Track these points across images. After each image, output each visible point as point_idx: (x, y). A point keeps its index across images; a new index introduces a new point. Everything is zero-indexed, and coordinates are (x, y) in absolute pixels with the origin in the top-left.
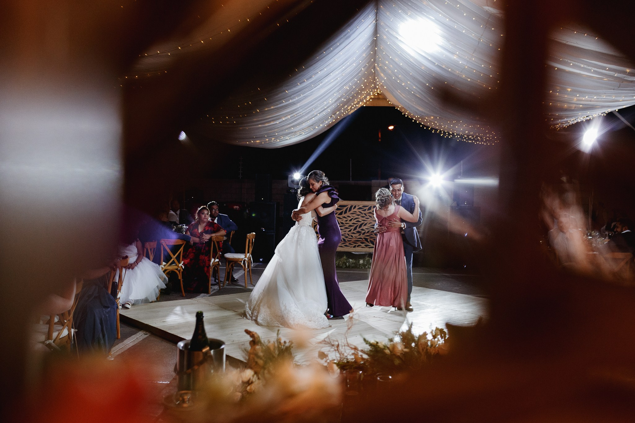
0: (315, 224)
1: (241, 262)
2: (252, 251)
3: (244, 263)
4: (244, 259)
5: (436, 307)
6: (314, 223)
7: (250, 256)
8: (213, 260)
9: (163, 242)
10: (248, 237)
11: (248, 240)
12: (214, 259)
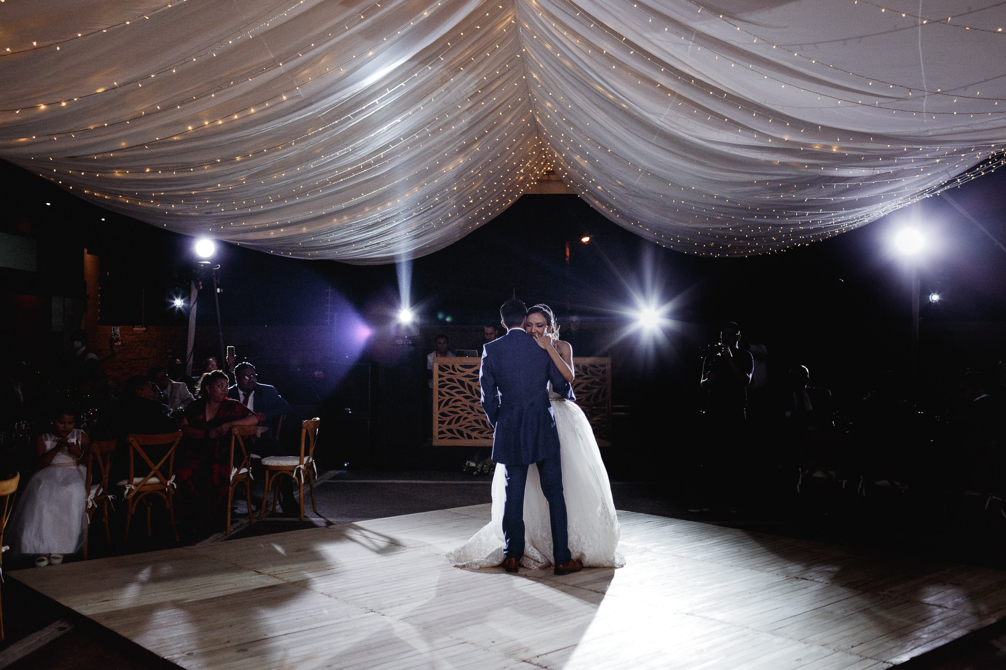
0: (440, 400)
1: (293, 472)
2: (314, 451)
3: (298, 475)
4: (298, 467)
5: (646, 550)
6: (439, 398)
7: (311, 460)
8: (234, 471)
9: (132, 441)
10: (305, 425)
11: (304, 431)
12: (236, 470)
